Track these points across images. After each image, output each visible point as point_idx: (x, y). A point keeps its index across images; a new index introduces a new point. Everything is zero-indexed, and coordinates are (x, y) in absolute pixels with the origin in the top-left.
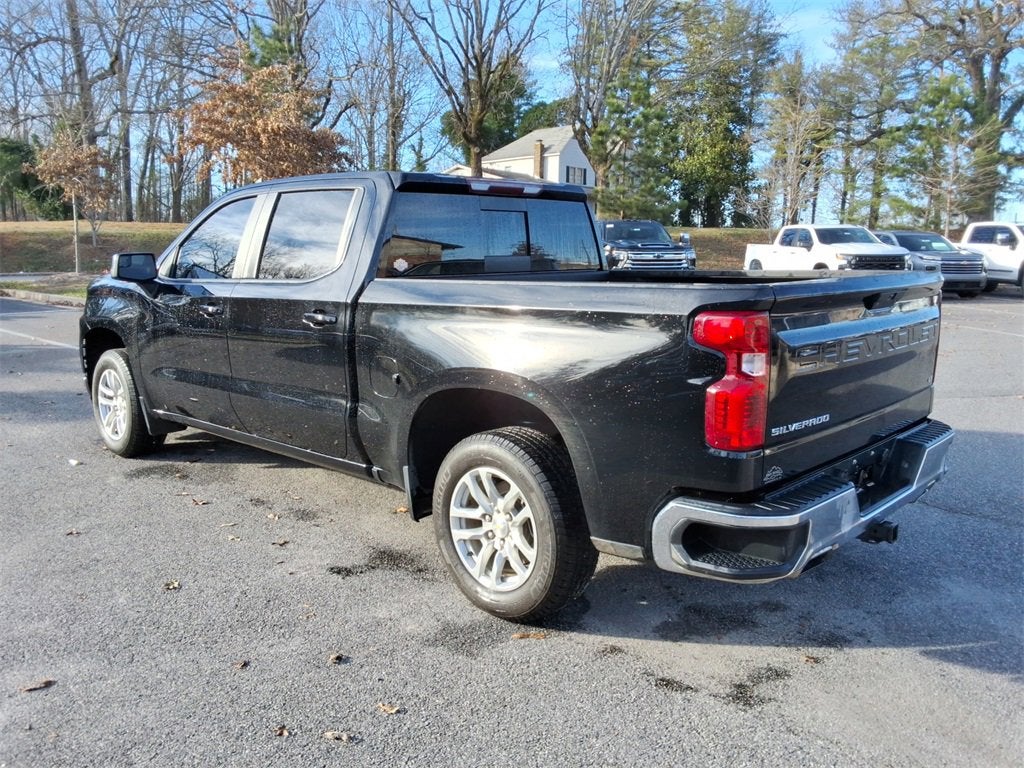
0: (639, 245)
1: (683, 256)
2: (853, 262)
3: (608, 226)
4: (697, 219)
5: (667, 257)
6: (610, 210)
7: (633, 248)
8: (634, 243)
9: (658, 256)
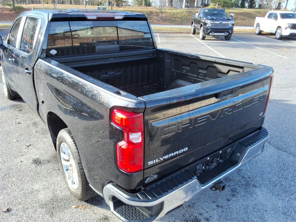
0: (215, 18)
1: (229, 23)
2: (291, 26)
3: (206, 11)
4: (247, 5)
5: (224, 23)
6: (214, 2)
7: (212, 19)
8: (213, 17)
9: (221, 23)
